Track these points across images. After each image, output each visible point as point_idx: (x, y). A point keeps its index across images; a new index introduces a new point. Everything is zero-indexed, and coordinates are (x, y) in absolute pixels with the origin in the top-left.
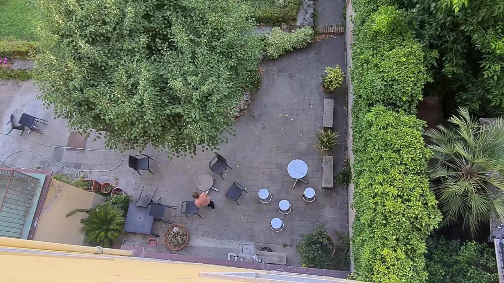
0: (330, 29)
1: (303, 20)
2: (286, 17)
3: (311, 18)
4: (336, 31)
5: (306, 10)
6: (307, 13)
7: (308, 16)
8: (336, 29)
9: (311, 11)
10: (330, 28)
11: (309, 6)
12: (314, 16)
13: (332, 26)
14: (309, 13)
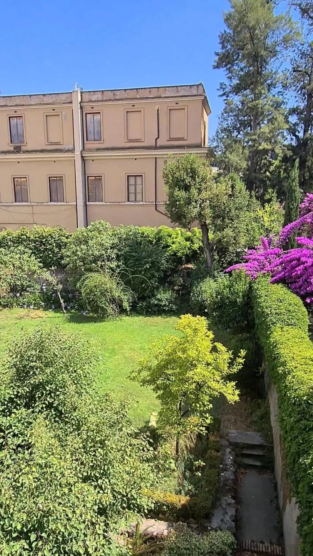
0: (261, 547)
1: (220, 522)
2: (196, 508)
3: (233, 521)
4: (270, 550)
5: (226, 509)
6: (227, 513)
7: (227, 518)
8: (269, 548)
9: (231, 512)
10: (261, 545)
11: (229, 504)
12: (237, 519)
13: (262, 542)
14: (230, 514)
